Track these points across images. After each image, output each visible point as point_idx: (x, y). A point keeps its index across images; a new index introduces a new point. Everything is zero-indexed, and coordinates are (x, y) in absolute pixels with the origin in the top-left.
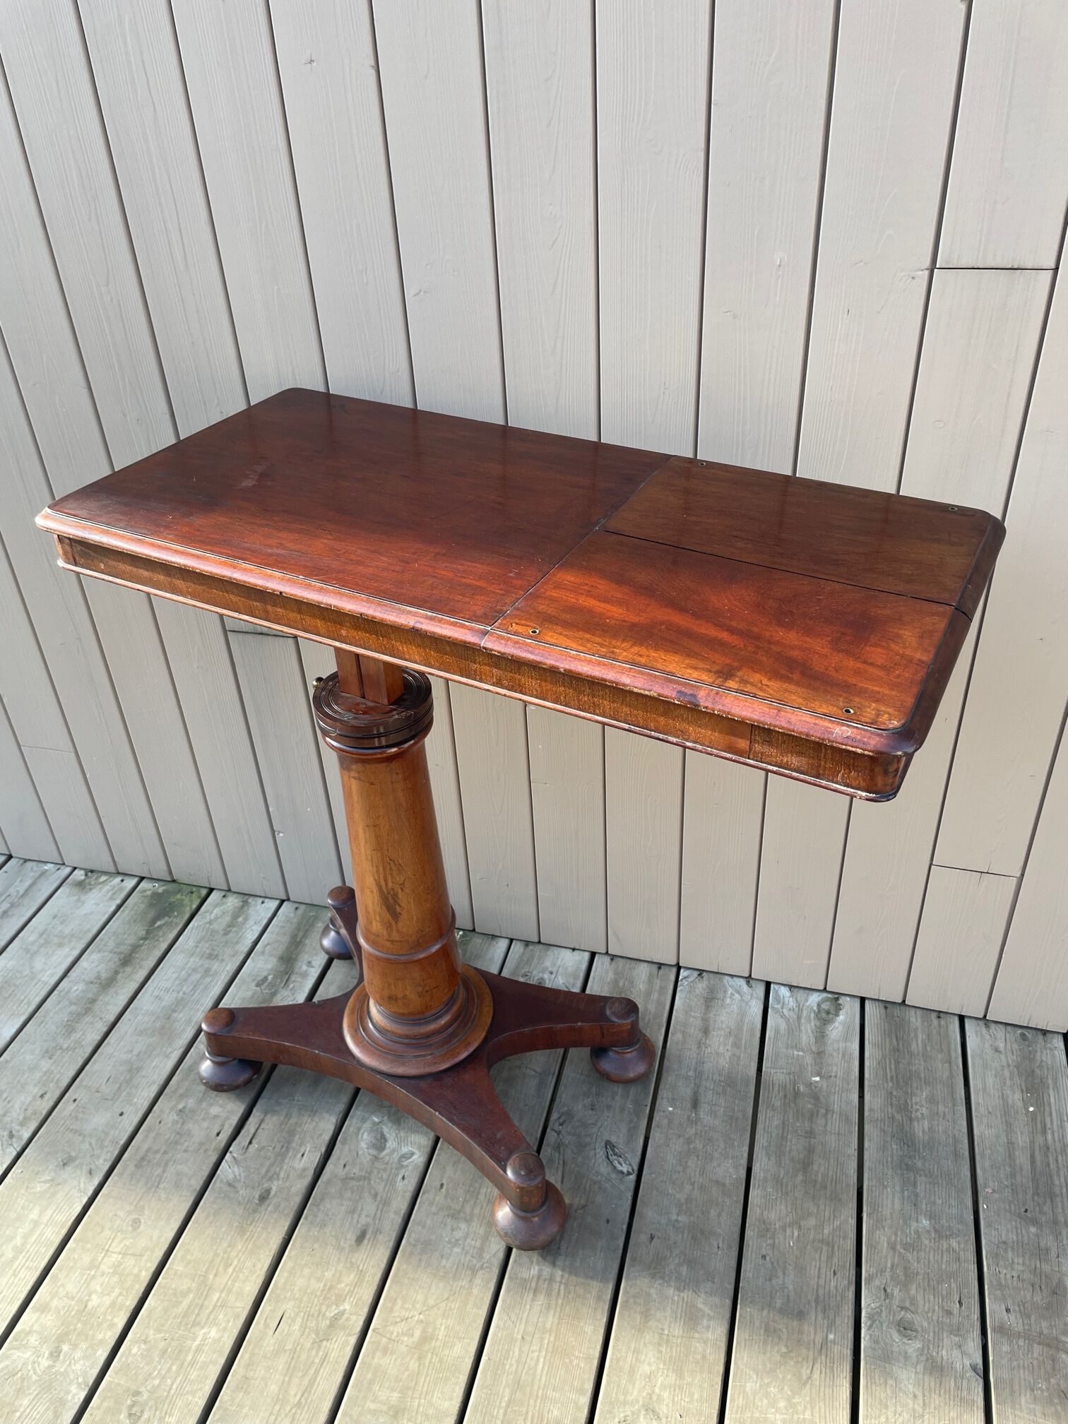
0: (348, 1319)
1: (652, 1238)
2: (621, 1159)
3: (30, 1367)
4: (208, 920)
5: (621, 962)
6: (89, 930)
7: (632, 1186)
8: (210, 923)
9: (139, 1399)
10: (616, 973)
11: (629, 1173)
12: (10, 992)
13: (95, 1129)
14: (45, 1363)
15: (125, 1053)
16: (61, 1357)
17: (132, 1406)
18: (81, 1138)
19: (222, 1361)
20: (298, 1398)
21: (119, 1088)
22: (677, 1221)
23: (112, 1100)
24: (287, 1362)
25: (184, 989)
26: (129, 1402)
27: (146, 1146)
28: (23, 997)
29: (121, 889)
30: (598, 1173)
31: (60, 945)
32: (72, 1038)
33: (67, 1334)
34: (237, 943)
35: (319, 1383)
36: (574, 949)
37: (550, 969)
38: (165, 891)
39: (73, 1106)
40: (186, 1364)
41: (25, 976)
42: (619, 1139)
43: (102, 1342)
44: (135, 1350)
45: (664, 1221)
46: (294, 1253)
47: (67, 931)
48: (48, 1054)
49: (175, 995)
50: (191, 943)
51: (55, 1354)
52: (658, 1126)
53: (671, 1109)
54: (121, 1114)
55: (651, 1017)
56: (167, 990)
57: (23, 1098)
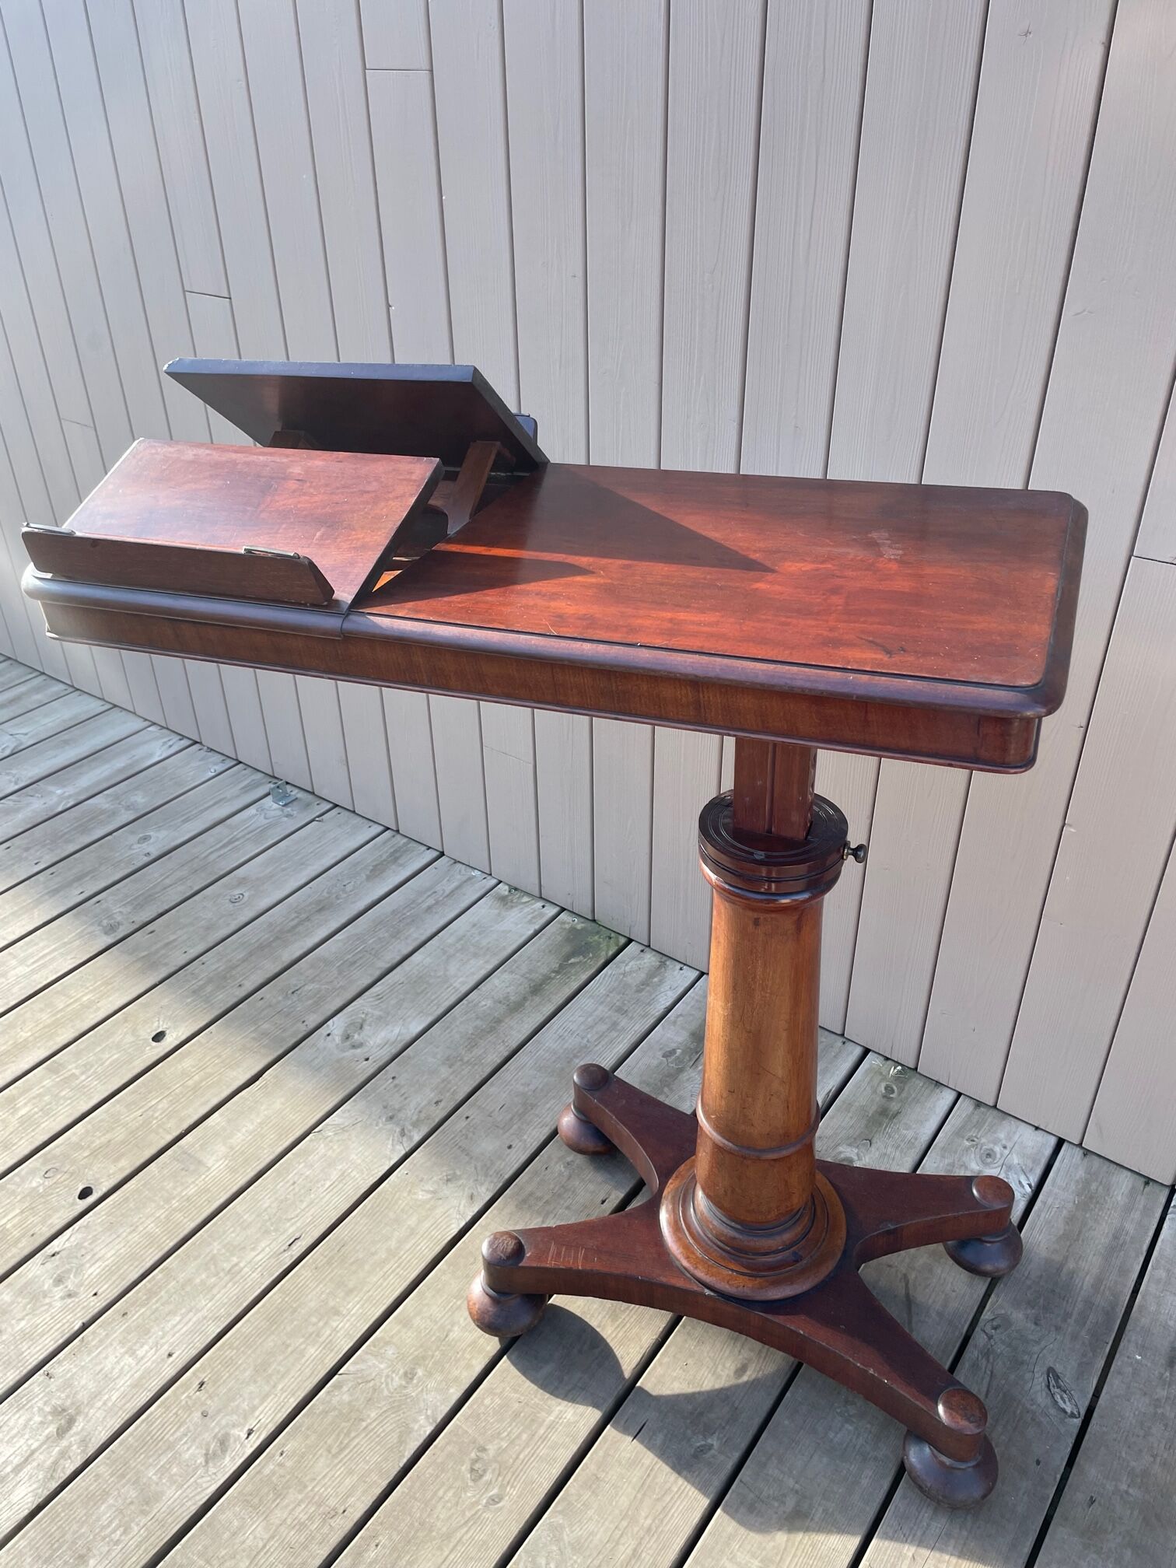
0: (713, 1456)
1: (1092, 1501)
2: (1065, 1396)
3: (383, 1380)
4: (622, 971)
5: (1097, 1162)
6: (504, 948)
7: (1075, 1431)
8: (624, 974)
9: (483, 1455)
10: (1088, 1172)
11: (1072, 1415)
12: (422, 988)
13: (483, 1154)
14: (397, 1381)
15: (522, 1085)
16: (415, 1381)
17: (476, 1461)
18: (467, 1158)
19: (574, 1448)
20: (649, 1521)
21: (511, 1119)
22: (1127, 1492)
23: (502, 1129)
24: (642, 1478)
25: (589, 1036)
26: (473, 1455)
27: (529, 1189)
28: (433, 997)
29: (541, 915)
30: (1033, 1401)
31: (475, 955)
32: (474, 1053)
33: (424, 1358)
34: (649, 1004)
35: (673, 1515)
36: (1037, 1128)
37: (1004, 1142)
38: (583, 929)
39: (464, 1123)
40: (536, 1438)
41: (439, 977)
42: (1067, 1370)
43: (456, 1379)
44: (487, 1402)
45: (1110, 1487)
46: (666, 1360)
47: (484, 943)
48: (449, 1061)
49: (578, 1039)
50: (602, 991)
51: (410, 1376)
52: (1119, 1373)
53: (1139, 1358)
54: (510, 1147)
55: (1128, 1239)
56: (572, 1032)
57: (419, 1099)
